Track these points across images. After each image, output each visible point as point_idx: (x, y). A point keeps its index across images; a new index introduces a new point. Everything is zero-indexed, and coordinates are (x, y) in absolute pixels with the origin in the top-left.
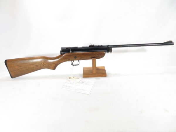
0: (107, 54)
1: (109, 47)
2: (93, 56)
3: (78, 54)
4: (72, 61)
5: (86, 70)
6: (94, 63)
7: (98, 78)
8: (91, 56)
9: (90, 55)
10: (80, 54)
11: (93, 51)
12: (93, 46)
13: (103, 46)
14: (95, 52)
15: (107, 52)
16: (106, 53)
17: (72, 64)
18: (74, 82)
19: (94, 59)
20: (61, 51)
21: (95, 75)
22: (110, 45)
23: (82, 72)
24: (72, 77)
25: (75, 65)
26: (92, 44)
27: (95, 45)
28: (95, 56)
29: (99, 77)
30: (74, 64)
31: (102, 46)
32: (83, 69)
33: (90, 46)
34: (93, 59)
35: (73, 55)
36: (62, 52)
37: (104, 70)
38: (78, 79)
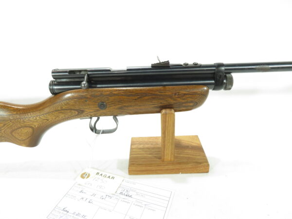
0: (215, 97)
1: (221, 71)
2: (165, 103)
3: (112, 94)
4: (95, 119)
5: (141, 146)
6: (168, 127)
7: (180, 176)
8: (157, 103)
9: (153, 96)
10: (119, 94)
11: (165, 83)
12: (165, 65)
13: (201, 66)
14: (171, 89)
15: (214, 89)
16: (211, 92)
17: (93, 129)
18: (94, 195)
19: (168, 111)
20: (52, 84)
21: (171, 167)
22: (225, 62)
23: (125, 155)
24: (93, 173)
25: (104, 132)
26: (162, 60)
27: (172, 62)
28: (172, 101)
29: (182, 173)
30: (98, 127)
31: (196, 65)
32: (132, 145)
33: (154, 67)
34: (164, 111)
35: (95, 96)
36: (56, 85)
37: (200, 149)
38: (110, 180)
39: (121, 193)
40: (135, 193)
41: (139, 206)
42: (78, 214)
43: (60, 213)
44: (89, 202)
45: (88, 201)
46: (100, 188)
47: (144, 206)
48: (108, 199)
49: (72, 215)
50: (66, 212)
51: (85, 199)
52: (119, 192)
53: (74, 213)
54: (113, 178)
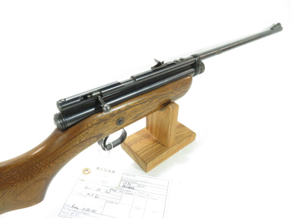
15: (194, 76)
38: (111, 174)
39: (124, 186)
40: (137, 185)
41: (142, 196)
42: (88, 210)
43: (70, 210)
44: (96, 197)
45: (94, 196)
46: (103, 182)
47: (147, 196)
48: (112, 192)
49: (83, 211)
50: (76, 209)
51: (91, 195)
52: (121, 185)
53: (84, 209)
54: (114, 172)
